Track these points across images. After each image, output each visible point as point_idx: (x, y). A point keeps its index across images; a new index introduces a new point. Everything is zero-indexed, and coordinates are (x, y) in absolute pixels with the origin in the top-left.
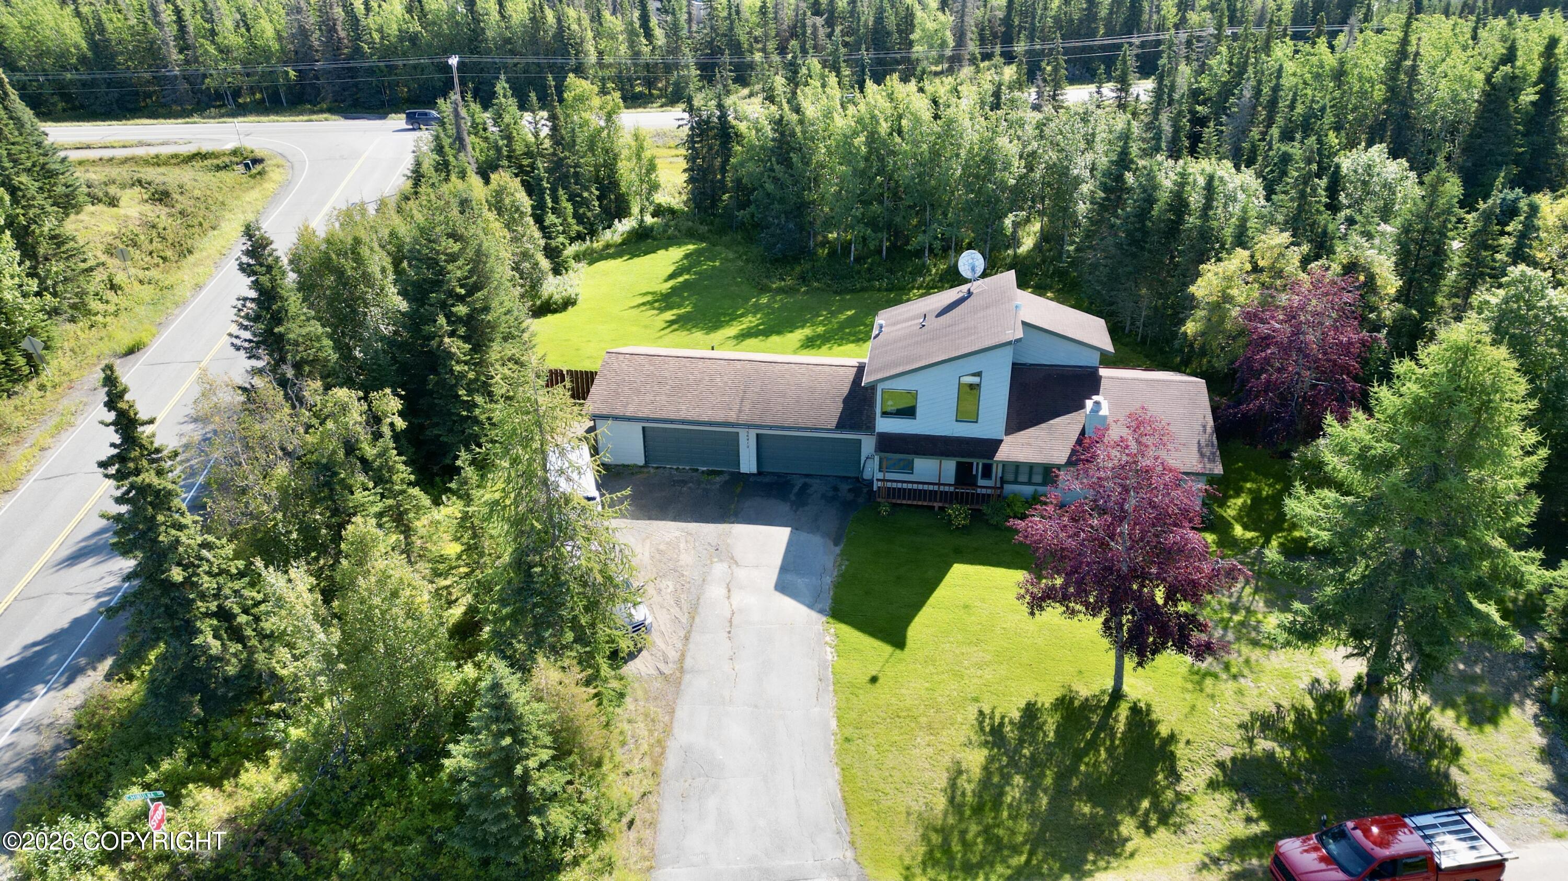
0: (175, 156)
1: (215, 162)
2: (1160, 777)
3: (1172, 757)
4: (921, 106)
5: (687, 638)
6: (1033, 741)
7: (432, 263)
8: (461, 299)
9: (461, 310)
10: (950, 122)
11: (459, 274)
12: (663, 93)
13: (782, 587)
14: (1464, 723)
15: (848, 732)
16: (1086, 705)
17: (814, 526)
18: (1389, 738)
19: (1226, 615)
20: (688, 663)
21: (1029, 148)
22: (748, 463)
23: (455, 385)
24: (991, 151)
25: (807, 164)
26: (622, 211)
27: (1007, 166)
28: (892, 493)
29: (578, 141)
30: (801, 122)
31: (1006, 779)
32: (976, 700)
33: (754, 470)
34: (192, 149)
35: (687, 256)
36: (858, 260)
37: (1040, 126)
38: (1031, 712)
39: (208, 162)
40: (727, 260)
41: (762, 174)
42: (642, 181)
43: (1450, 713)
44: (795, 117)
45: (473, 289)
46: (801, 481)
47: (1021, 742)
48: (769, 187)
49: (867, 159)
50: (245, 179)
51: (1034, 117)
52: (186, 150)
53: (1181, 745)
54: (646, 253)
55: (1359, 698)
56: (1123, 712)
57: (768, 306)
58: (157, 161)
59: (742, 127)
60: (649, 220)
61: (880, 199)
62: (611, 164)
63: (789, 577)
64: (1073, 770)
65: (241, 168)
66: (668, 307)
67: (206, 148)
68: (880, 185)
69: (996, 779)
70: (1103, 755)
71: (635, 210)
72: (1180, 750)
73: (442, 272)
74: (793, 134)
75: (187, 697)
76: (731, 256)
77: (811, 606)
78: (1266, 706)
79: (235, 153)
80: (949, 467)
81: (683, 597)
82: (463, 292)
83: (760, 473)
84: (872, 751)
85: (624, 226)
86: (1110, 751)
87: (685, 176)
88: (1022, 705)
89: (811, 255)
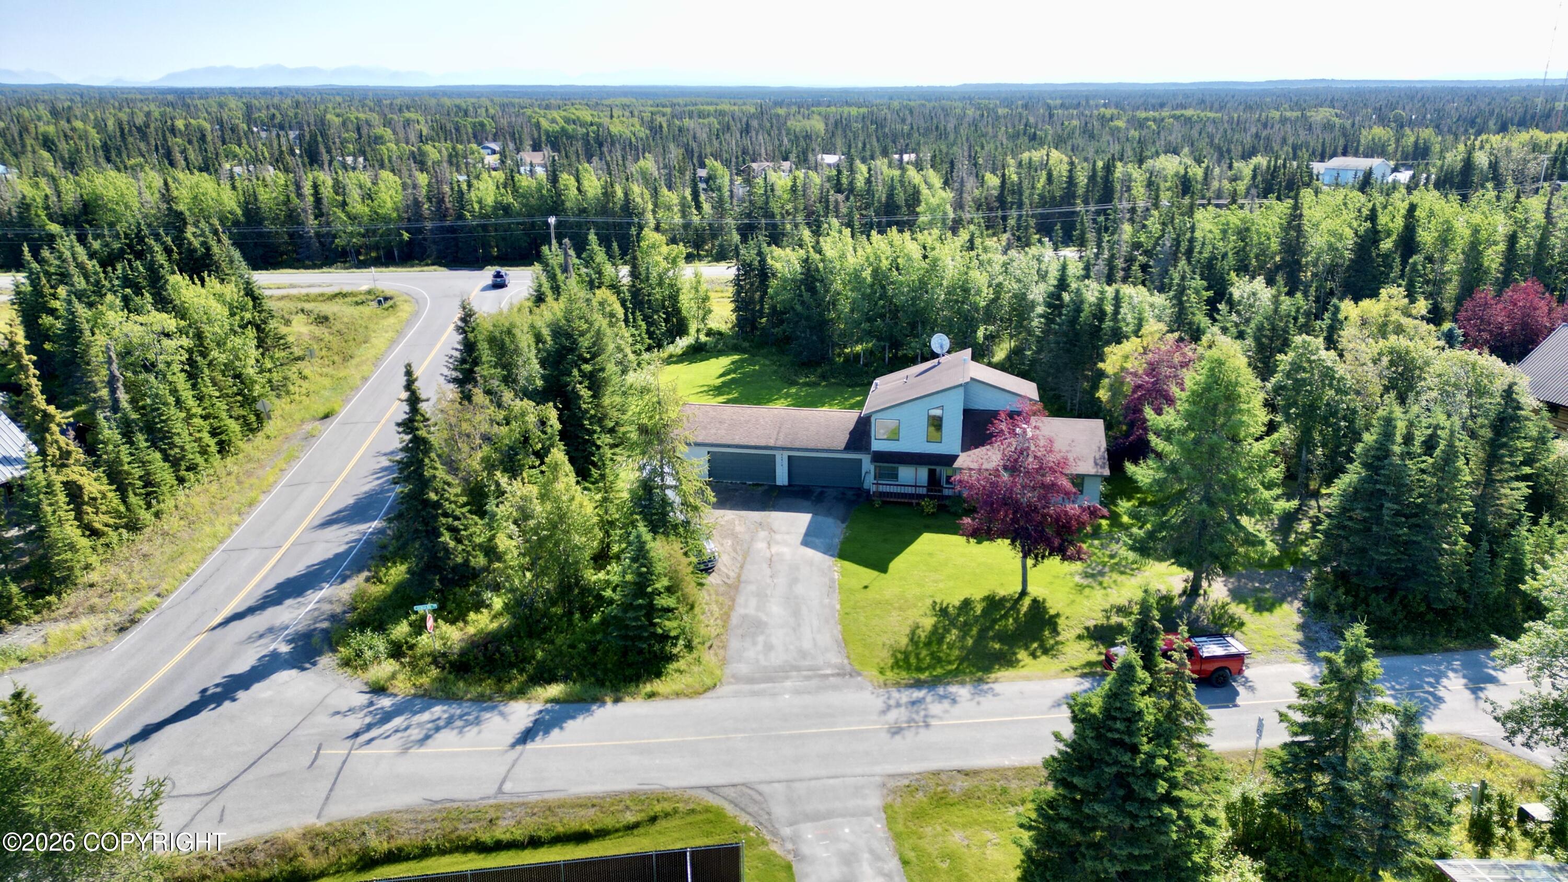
0: (322, 295)
1: (355, 299)
2: (1047, 633)
3: (1056, 624)
4: (914, 249)
5: (742, 567)
6: (967, 613)
7: (569, 336)
8: (586, 361)
9: (587, 368)
10: (935, 260)
11: (586, 344)
12: (709, 254)
13: (806, 543)
14: (1251, 610)
15: (848, 610)
16: (1003, 599)
17: (828, 513)
18: (1199, 617)
19: (1106, 559)
20: (743, 578)
21: (997, 281)
22: (782, 478)
23: (582, 417)
24: (966, 281)
25: (827, 291)
26: (680, 329)
27: (979, 292)
28: (882, 494)
29: (651, 276)
30: (823, 261)
31: (947, 631)
32: (932, 596)
33: (786, 483)
34: (336, 290)
35: (733, 363)
36: (865, 365)
37: (1005, 265)
38: (966, 604)
39: (349, 299)
40: (764, 365)
41: (793, 299)
42: (699, 308)
43: (1243, 606)
44: (818, 256)
45: (594, 356)
46: (820, 490)
47: (959, 615)
48: (799, 308)
49: (872, 286)
50: (379, 311)
51: (1001, 259)
52: (330, 291)
53: (1063, 618)
54: (701, 361)
55: (1184, 598)
56: (1027, 602)
57: (796, 394)
58: (308, 298)
59: (778, 266)
60: (703, 338)
61: (882, 316)
62: (674, 298)
63: (810, 539)
64: (991, 627)
65: (375, 304)
66: (720, 394)
67: (345, 289)
68: (883, 307)
69: (941, 631)
70: (1011, 620)
71: (693, 328)
72: (1061, 622)
73: (575, 342)
74: (817, 270)
75: (430, 577)
76: (767, 362)
77: (824, 553)
78: (1122, 601)
79: (369, 292)
80: (923, 474)
81: (738, 548)
82: (588, 356)
83: (790, 485)
84: (862, 619)
85: (682, 343)
86: (1015, 620)
87: (732, 306)
88: (962, 598)
89: (831, 361)
